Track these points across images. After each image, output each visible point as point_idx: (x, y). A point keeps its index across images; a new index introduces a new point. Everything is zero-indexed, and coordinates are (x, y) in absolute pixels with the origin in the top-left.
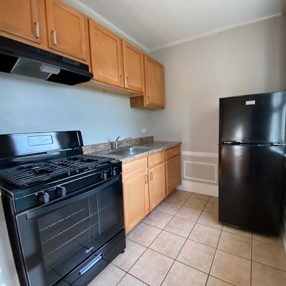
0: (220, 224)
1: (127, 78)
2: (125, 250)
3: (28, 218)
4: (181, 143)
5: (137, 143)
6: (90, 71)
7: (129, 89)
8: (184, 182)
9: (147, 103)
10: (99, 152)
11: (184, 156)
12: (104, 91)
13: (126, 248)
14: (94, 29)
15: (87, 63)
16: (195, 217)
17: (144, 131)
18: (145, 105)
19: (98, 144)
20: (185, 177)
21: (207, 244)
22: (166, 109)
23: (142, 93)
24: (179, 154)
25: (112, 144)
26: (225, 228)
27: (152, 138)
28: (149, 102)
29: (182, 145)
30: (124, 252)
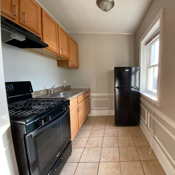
0: (116, 126)
1: (61, 48)
2: (71, 153)
3: (33, 137)
4: (90, 89)
5: (62, 90)
6: (42, 41)
7: (62, 55)
8: (92, 111)
9: (71, 65)
10: (40, 96)
11: (92, 96)
12: (42, 55)
13: (72, 152)
14: (45, 16)
15: (40, 36)
16: (103, 127)
17: (65, 82)
18: (69, 66)
19: (39, 91)
20: (93, 108)
21: (114, 136)
22: (79, 69)
23: (68, 58)
24: (89, 96)
25: (47, 90)
26: (118, 128)
27: (70, 86)
28: (71, 64)
29: (91, 90)
30: (71, 155)
